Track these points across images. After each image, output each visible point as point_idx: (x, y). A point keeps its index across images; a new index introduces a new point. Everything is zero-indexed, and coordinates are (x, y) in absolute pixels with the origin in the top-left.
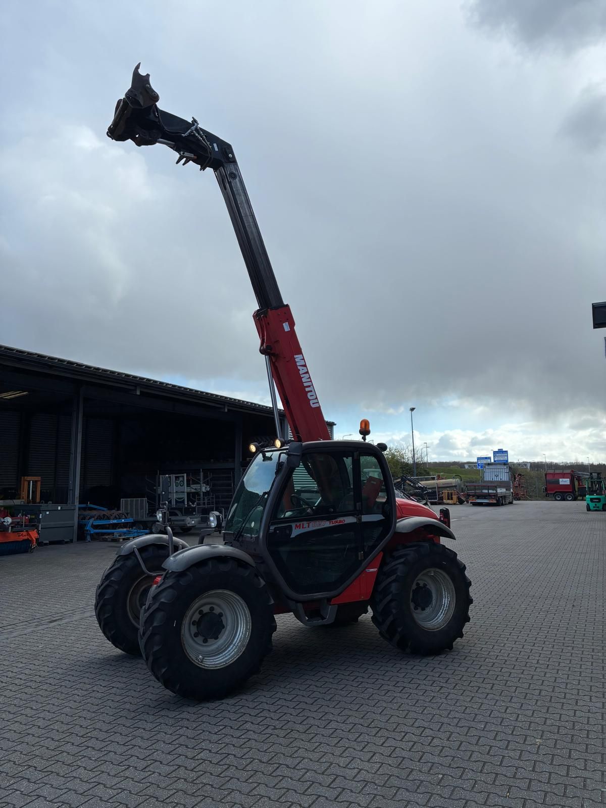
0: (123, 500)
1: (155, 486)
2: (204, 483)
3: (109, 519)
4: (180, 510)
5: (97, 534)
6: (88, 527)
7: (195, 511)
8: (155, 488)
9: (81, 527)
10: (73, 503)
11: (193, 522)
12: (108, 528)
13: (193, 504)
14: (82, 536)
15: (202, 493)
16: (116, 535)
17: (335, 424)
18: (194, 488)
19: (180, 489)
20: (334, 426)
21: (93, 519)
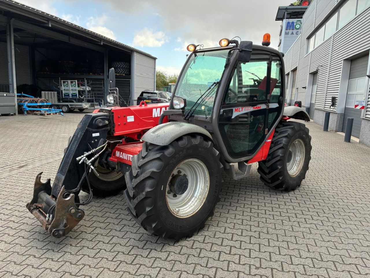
0: (43, 92)
1: (59, 86)
2: (87, 86)
3: (37, 103)
4: (75, 100)
5: (30, 110)
6: (25, 107)
7: (84, 101)
8: (59, 87)
9: (20, 106)
10: (13, 92)
11: (86, 106)
12: (36, 108)
13: (82, 96)
14: (21, 111)
15: (87, 91)
16: (43, 112)
17: (157, 59)
18: (81, 88)
19: (74, 88)
20: (156, 60)
21: (27, 102)
